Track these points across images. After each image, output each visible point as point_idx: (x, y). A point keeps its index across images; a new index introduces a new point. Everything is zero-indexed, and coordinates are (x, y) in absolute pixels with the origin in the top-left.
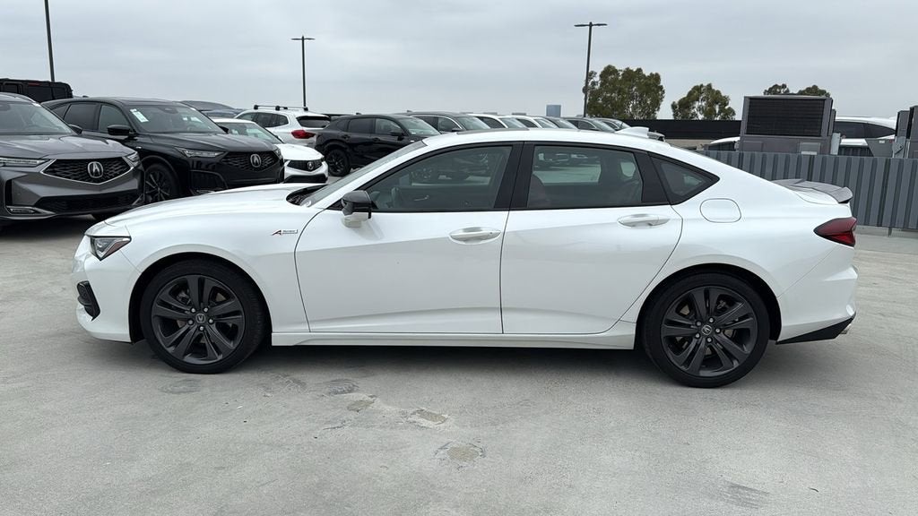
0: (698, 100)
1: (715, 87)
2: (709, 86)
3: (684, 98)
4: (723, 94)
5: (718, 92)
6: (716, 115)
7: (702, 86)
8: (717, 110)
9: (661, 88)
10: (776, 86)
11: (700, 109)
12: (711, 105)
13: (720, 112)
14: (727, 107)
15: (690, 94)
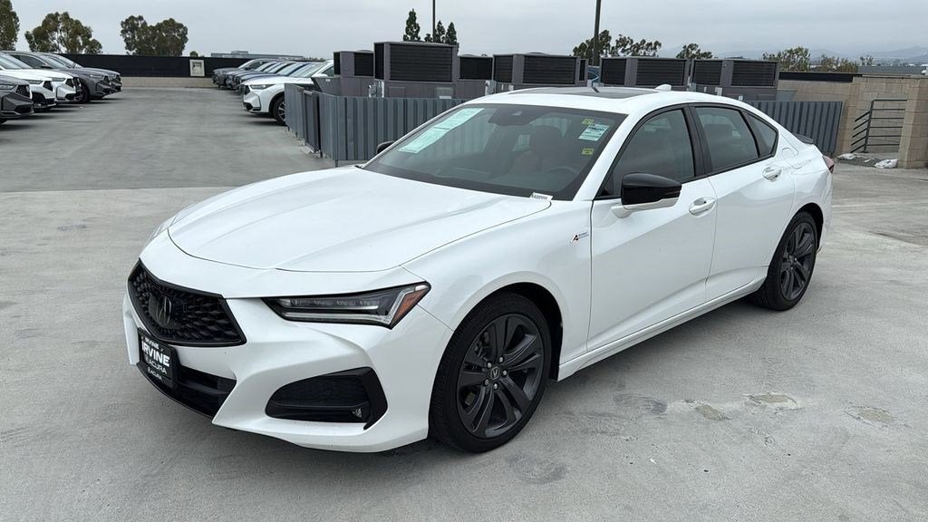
0: (56, 30)
1: (73, 16)
2: (66, 15)
3: (39, 28)
4: (84, 24)
5: (78, 22)
6: (81, 48)
7: (57, 14)
8: (81, 42)
9: (14, 14)
10: (132, 18)
11: (61, 40)
12: (73, 36)
13: (85, 44)
14: (91, 39)
15: (45, 23)
